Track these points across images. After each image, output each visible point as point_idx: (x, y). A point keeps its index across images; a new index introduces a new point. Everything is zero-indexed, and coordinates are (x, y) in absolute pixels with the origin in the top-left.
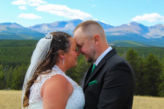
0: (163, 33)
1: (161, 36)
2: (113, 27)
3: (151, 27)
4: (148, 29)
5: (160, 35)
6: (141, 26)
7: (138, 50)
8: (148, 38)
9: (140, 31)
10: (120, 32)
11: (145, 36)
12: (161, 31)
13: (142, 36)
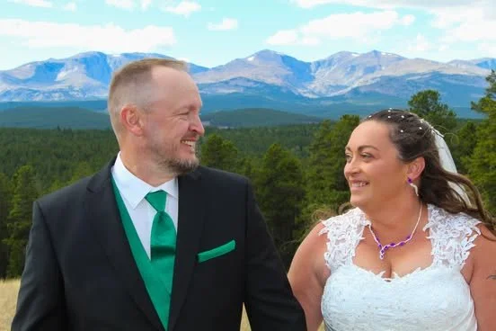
0: (353, 78)
1: (349, 89)
2: (205, 69)
3: (319, 64)
4: (310, 71)
5: (346, 87)
6: (287, 60)
7: (281, 133)
8: (311, 96)
9: (286, 78)
10: (226, 83)
11: (300, 90)
12: (348, 74)
13: (293, 91)
